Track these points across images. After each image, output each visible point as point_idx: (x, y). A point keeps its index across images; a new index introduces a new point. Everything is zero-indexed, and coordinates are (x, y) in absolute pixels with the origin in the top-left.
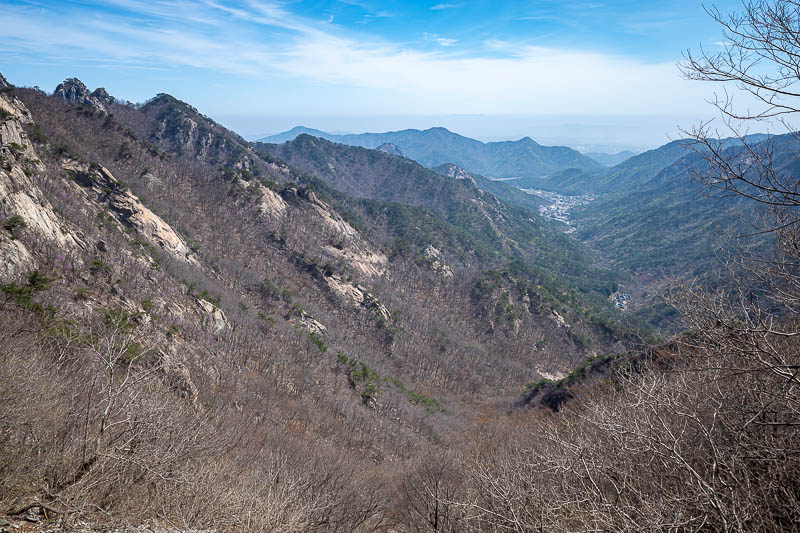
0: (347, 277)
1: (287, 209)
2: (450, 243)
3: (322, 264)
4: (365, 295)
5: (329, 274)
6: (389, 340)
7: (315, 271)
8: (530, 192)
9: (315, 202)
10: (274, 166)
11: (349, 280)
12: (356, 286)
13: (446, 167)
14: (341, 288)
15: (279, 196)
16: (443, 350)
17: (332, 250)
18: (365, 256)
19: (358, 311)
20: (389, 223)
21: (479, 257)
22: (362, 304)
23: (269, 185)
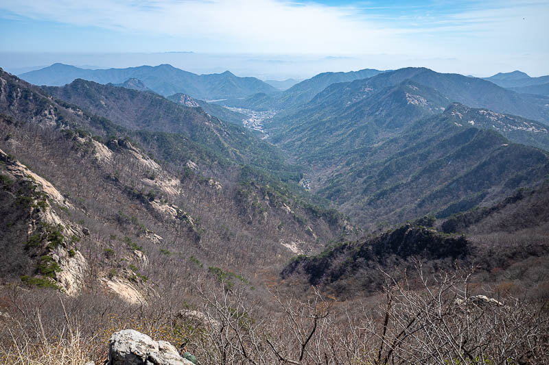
0: (164, 200)
1: (113, 155)
2: (201, 158)
3: (146, 192)
4: (177, 211)
5: (152, 199)
6: (198, 239)
7: (143, 199)
8: (234, 109)
9: (131, 149)
10: (71, 110)
11: (166, 202)
12: (171, 206)
13: (178, 96)
14: (162, 208)
15: (105, 147)
16: (229, 239)
17: (148, 181)
18: (167, 182)
19: (174, 222)
20: (159, 147)
21: (221, 165)
22: (177, 217)
23: (98, 139)
